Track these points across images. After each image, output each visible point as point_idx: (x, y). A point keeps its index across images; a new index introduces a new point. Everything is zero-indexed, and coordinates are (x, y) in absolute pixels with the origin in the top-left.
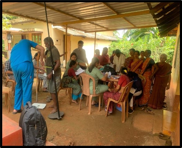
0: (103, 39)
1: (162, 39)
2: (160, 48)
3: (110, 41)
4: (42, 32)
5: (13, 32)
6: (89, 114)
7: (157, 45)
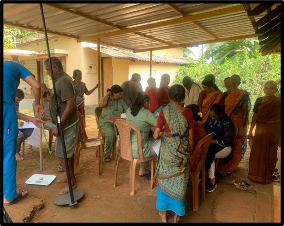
0: (166, 61)
1: (265, 57)
2: (262, 74)
3: (177, 64)
4: (67, 55)
5: (21, 57)
6: (132, 193)
7: (256, 68)
